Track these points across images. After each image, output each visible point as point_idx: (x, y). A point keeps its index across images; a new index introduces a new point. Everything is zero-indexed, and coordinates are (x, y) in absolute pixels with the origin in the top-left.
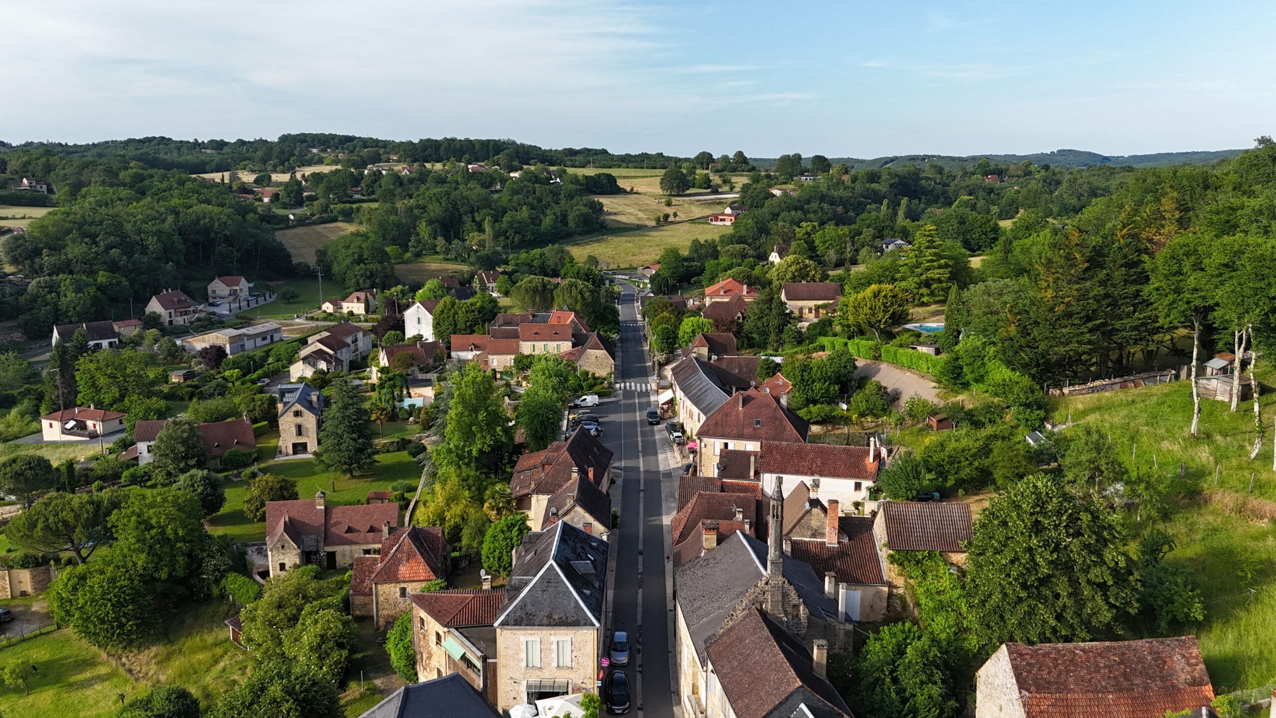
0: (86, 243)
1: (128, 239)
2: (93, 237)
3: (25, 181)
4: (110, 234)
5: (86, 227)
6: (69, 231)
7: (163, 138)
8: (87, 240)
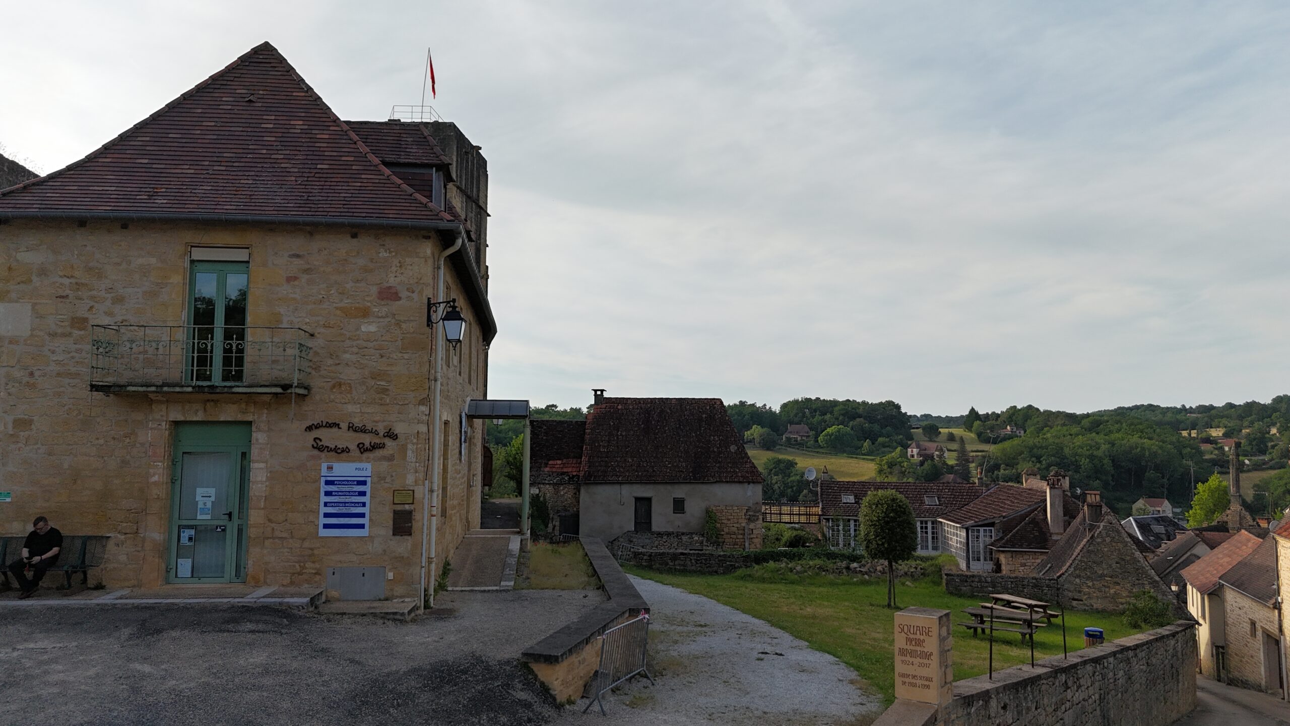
0: (1033, 462)
1: (1065, 461)
2: (1039, 459)
3: (1008, 428)
4: (1053, 455)
5: (1035, 450)
6: (1022, 453)
7: (1151, 406)
8: (1034, 459)
